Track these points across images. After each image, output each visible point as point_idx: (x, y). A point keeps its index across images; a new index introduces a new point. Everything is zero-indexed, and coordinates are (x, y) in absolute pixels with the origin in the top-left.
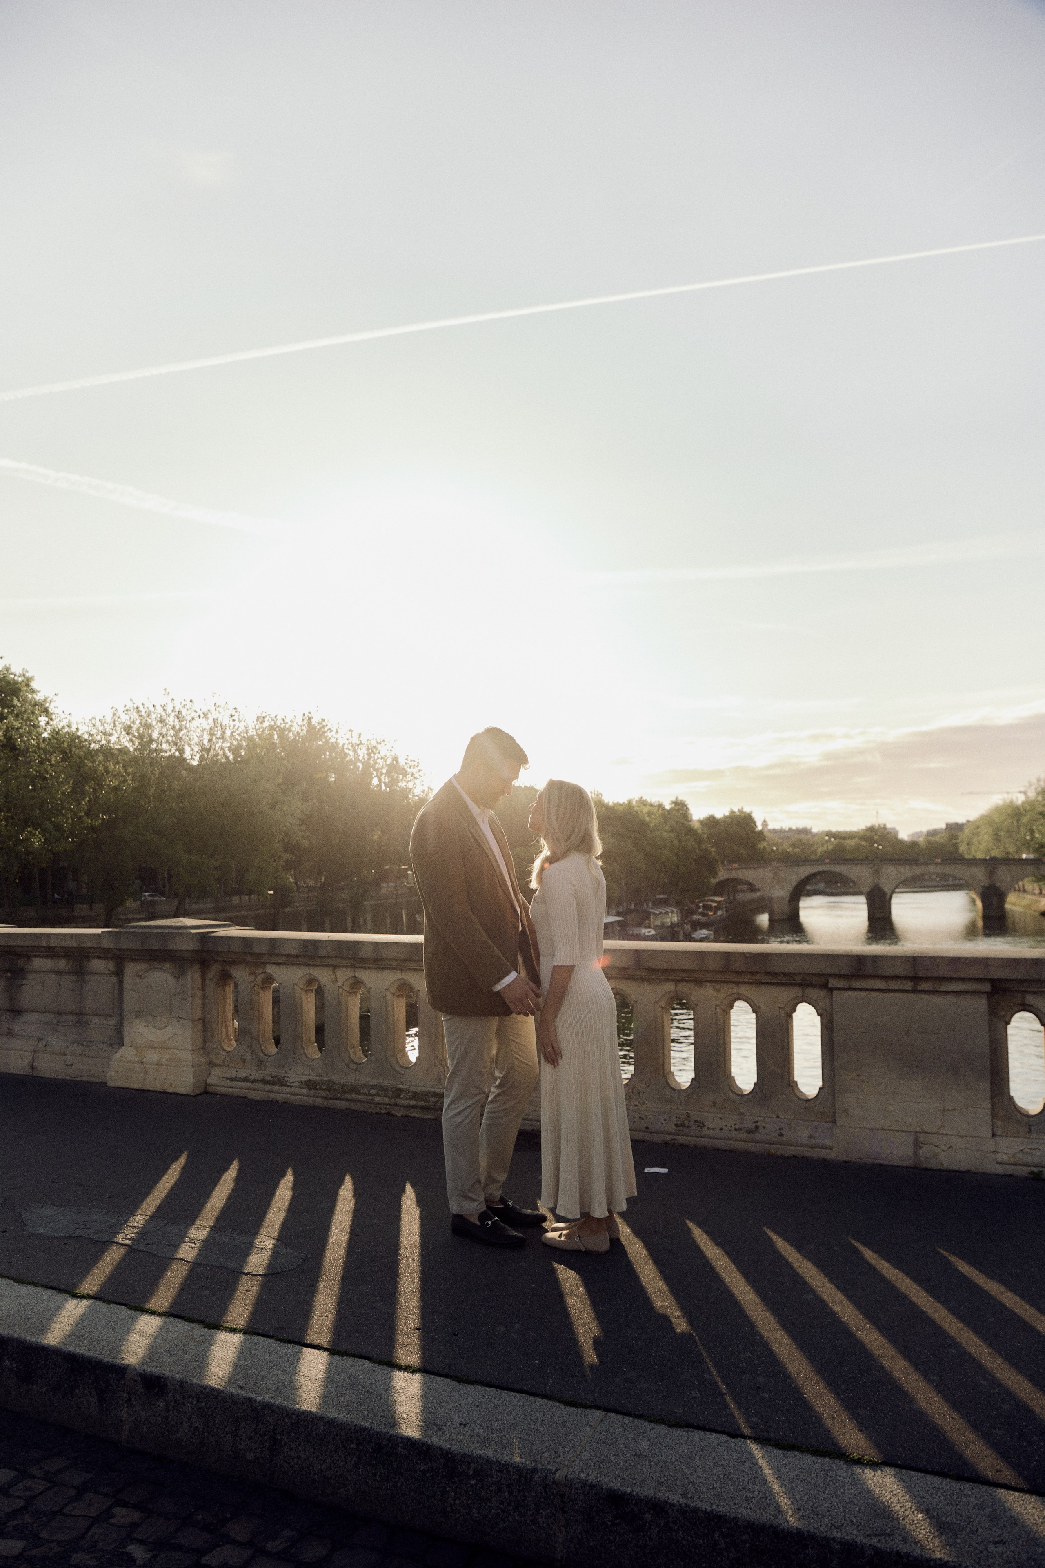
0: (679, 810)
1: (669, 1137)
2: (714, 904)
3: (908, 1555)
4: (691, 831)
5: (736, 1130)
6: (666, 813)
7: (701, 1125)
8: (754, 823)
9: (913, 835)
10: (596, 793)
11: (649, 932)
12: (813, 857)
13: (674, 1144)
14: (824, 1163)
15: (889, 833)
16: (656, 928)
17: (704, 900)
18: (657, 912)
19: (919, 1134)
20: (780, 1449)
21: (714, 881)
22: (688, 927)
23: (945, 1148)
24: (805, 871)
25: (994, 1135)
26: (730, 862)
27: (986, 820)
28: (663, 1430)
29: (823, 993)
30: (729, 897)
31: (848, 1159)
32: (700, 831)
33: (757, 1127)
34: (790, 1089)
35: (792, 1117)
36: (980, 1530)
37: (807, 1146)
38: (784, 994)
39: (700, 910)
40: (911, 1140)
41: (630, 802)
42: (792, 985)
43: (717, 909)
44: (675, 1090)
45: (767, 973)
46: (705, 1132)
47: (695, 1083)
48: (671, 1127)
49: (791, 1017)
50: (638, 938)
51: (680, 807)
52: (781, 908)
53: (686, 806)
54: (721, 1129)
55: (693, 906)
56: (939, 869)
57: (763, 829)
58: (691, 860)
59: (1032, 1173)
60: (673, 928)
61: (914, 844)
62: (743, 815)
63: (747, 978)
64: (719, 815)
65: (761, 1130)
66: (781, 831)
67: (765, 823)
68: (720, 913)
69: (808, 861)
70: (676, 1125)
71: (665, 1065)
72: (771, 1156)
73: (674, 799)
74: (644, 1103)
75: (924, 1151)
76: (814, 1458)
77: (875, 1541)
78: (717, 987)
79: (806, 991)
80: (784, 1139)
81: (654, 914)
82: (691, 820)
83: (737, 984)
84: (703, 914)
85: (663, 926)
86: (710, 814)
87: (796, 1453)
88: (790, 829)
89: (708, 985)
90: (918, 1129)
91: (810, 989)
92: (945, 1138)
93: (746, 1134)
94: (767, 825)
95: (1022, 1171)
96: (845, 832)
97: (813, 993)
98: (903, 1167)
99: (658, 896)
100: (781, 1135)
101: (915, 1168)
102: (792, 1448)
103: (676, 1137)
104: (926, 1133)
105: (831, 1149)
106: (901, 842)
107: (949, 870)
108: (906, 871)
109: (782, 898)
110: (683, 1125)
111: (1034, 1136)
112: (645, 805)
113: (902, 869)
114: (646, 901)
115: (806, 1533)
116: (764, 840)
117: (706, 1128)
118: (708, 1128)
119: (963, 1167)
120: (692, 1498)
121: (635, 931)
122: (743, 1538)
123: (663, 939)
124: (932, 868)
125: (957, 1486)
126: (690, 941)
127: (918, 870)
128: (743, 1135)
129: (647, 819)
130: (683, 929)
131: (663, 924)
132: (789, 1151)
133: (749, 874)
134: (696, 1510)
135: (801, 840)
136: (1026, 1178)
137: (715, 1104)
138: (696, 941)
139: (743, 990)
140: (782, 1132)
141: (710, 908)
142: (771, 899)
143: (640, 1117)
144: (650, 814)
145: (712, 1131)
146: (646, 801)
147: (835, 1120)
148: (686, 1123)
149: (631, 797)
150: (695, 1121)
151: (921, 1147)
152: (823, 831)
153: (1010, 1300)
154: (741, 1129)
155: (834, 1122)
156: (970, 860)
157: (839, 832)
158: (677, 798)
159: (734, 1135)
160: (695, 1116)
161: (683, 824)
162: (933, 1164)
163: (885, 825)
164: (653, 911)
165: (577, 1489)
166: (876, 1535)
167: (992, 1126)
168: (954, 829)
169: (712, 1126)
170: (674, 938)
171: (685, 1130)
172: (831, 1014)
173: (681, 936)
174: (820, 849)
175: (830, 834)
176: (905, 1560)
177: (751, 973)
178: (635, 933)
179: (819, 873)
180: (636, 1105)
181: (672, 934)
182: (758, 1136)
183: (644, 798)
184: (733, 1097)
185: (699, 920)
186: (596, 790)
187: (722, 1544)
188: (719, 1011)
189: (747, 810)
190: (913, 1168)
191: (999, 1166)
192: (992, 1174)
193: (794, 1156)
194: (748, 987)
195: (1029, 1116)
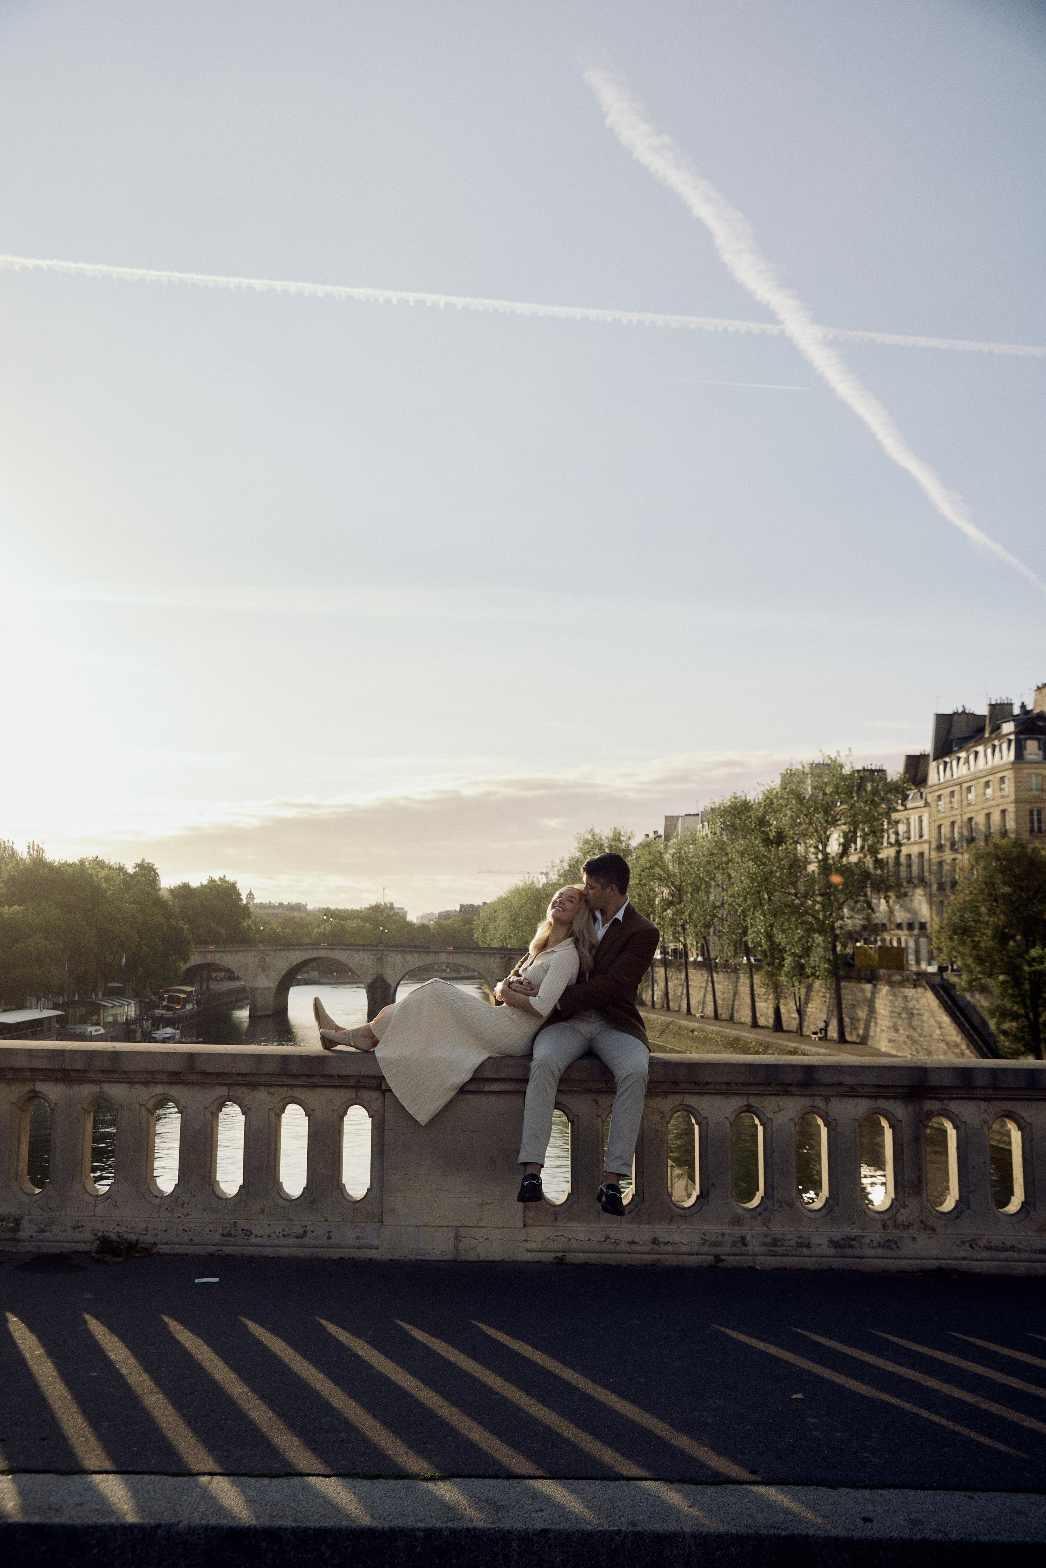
0: (144, 875)
1: (212, 1249)
2: (182, 996)
3: (475, 1529)
4: (159, 902)
5: (284, 1236)
6: (128, 879)
7: (248, 1233)
8: (240, 894)
9: (422, 917)
10: (35, 848)
11: (96, 1031)
12: (306, 940)
13: (219, 1255)
14: (370, 1262)
15: (396, 914)
16: (106, 1025)
17: (171, 991)
18: (109, 1005)
19: (460, 1229)
20: (368, 1479)
21: (183, 967)
22: (147, 1025)
23: (482, 1240)
24: (296, 957)
25: (525, 1226)
26: (206, 943)
27: (504, 903)
28: (266, 1481)
29: (375, 1094)
30: (201, 988)
31: (393, 1257)
32: (170, 903)
33: (305, 1232)
34: (339, 1191)
35: (340, 1219)
36: (525, 1506)
37: (353, 1247)
38: (339, 1096)
39: (165, 1003)
40: (452, 1235)
41: (82, 862)
42: (346, 1087)
43: (186, 1001)
44: (222, 1199)
45: (323, 1076)
46: (254, 1240)
47: (243, 1191)
48: (217, 1238)
49: (342, 1120)
50: (83, 1037)
51: (147, 873)
52: (267, 1001)
53: (154, 870)
54: (269, 1236)
55: (154, 998)
56: (452, 959)
57: (248, 903)
58: (156, 939)
59: (556, 1258)
60: (128, 1027)
61: (424, 928)
62: (224, 885)
63: (303, 1081)
64: (195, 883)
65: (309, 1234)
66: (270, 906)
67: (250, 895)
68: (189, 1007)
69: (301, 945)
70: (222, 1235)
71: (212, 1172)
72: (320, 1260)
73: (139, 862)
74: (188, 1214)
75: (464, 1244)
76: (396, 1481)
77: (450, 1524)
78: (272, 1090)
79: (359, 1093)
80: (332, 1241)
81: (105, 1006)
82: (160, 889)
83: (292, 1087)
84: (168, 1008)
85: (115, 1023)
86: (184, 881)
87: (382, 1480)
88: (281, 904)
89: (262, 1088)
90: (459, 1224)
91: (363, 1091)
92: (483, 1230)
93: (295, 1239)
94: (253, 898)
95: (548, 1257)
96: (346, 911)
97: (365, 1095)
98: (444, 1261)
99: (110, 985)
100: (330, 1238)
101: (456, 1261)
102: (378, 1477)
103: (220, 1248)
104: (466, 1226)
105: (377, 1248)
106: (410, 925)
107: (460, 959)
108: (415, 961)
109: (268, 989)
110: (230, 1235)
111: (559, 1224)
112: (102, 867)
113: (409, 957)
114: (95, 990)
115: (397, 1529)
116: (249, 917)
117: (253, 1235)
118: (256, 1236)
119: (496, 1257)
120: (301, 1521)
121: (79, 1029)
122: (346, 1544)
123: (114, 1039)
124: (443, 957)
125: (507, 1483)
126: (150, 1042)
127: (427, 959)
128: (291, 1241)
129: (104, 885)
130: (141, 1027)
131: (115, 1021)
132: (336, 1254)
133: (228, 960)
134: (306, 1529)
135: (294, 918)
136: (551, 1262)
137: (263, 1211)
138: (157, 1042)
139: (297, 1093)
140: (330, 1234)
141: (178, 1000)
142: (253, 989)
143: (184, 1230)
144: (107, 879)
145: (260, 1239)
146: (102, 862)
147: (382, 1219)
148: (233, 1232)
149: (84, 856)
150: (243, 1230)
151: (461, 1241)
152: (319, 909)
153: (540, 1358)
154: (289, 1235)
155: (382, 1222)
156: (484, 948)
157: (340, 911)
158: (143, 860)
159: (283, 1241)
160: (242, 1224)
161: (148, 893)
162: (472, 1257)
163: (392, 904)
164: (104, 1003)
165: (199, 1534)
166: (450, 1521)
167: (524, 1217)
168: (469, 912)
169: (259, 1234)
170: (129, 1037)
171: (232, 1239)
172: (384, 1116)
173: (139, 1035)
174: (315, 931)
175: (328, 912)
176: (472, 1533)
177: (309, 1076)
178: (78, 1031)
179: (315, 959)
180: (179, 1217)
181: (127, 1032)
182: (306, 1240)
183: (100, 858)
184: (281, 1202)
185: (162, 1014)
186: (36, 843)
187: (328, 1554)
188: (272, 1115)
189: (230, 878)
190: (453, 1261)
191: (529, 1254)
192: (522, 1262)
193: (341, 1258)
194: (301, 1090)
195: (555, 1206)
